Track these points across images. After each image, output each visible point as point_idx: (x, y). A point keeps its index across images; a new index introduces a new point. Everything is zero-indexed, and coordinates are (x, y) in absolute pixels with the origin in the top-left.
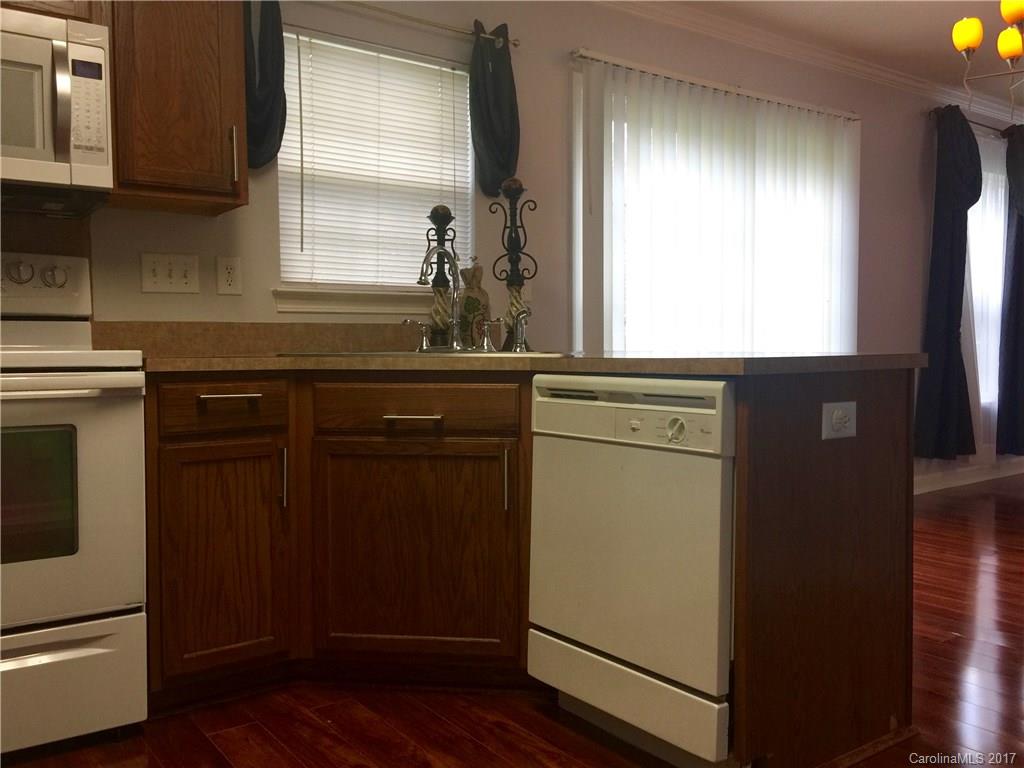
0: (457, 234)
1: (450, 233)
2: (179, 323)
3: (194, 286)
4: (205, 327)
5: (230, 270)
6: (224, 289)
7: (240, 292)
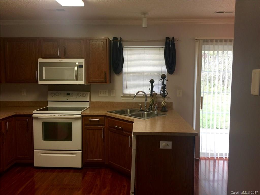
0: (155, 85)
1: (154, 85)
2: (104, 102)
3: (107, 95)
4: (108, 102)
5: (113, 92)
6: (112, 96)
7: (115, 96)
